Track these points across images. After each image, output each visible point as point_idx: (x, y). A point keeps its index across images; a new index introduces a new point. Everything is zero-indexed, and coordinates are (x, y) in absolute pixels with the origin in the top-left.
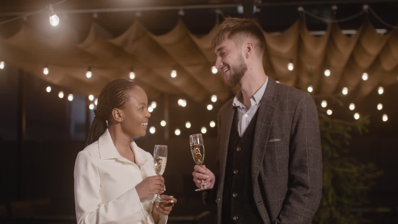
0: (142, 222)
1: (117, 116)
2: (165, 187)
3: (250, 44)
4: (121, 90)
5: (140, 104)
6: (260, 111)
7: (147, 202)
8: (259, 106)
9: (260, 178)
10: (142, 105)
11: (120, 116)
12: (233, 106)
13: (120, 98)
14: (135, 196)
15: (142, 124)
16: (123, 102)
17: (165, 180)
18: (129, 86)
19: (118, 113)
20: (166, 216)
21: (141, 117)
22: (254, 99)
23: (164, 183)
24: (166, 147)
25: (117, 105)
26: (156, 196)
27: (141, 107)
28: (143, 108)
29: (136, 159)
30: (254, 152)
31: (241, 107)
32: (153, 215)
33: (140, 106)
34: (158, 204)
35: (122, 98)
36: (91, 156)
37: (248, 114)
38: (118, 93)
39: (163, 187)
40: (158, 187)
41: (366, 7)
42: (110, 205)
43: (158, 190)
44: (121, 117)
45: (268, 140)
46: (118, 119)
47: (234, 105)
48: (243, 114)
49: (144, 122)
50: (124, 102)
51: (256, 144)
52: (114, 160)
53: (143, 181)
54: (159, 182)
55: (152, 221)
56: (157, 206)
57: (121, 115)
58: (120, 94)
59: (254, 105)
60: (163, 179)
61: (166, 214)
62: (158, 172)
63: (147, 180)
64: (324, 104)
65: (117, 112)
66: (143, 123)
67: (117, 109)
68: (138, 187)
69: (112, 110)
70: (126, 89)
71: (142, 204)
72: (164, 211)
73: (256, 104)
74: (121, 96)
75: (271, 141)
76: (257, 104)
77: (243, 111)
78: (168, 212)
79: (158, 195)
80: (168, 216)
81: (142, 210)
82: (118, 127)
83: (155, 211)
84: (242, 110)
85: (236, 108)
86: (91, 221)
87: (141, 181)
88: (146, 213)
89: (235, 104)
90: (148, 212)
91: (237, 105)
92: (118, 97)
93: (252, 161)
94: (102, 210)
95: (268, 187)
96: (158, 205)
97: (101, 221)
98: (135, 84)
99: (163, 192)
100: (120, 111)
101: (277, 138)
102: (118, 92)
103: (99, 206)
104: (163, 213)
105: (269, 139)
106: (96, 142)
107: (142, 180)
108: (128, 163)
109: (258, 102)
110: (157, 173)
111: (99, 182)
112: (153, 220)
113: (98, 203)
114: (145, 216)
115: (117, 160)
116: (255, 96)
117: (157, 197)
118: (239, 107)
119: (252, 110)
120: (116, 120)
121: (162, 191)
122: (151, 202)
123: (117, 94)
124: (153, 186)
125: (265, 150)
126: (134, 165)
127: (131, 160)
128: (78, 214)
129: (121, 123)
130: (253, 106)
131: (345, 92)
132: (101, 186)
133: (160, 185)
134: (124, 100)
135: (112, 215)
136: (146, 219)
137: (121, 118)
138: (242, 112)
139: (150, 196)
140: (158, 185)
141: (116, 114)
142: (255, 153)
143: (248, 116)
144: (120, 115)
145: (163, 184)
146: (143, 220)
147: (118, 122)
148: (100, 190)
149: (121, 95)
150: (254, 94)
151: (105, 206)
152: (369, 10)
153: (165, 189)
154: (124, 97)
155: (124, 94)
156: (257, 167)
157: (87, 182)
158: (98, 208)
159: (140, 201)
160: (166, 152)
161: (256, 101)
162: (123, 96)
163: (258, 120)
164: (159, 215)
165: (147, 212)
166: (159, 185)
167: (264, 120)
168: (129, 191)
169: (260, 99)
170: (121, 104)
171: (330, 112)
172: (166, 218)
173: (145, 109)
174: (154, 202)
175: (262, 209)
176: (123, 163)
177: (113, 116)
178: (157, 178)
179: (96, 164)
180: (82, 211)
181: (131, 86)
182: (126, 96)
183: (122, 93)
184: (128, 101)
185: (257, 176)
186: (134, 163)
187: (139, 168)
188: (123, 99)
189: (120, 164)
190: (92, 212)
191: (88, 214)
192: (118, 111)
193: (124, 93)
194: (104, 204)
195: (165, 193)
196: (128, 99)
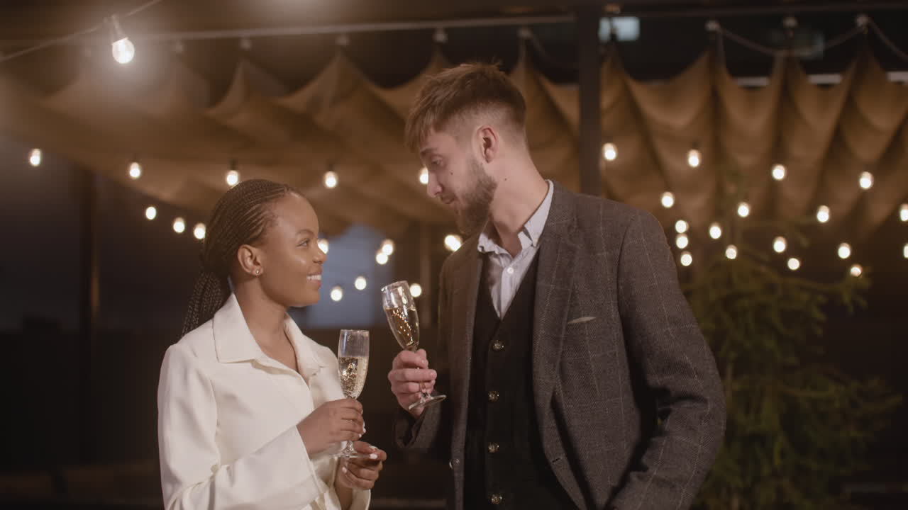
0: (314, 504)
1: (249, 262)
2: (364, 425)
3: (488, 131)
4: (257, 202)
5: (300, 232)
6: (541, 258)
7: (325, 460)
8: (538, 247)
9: (555, 405)
10: (306, 236)
11: (256, 263)
12: (478, 251)
13: (254, 221)
14: (298, 447)
15: (309, 278)
16: (260, 230)
17: (364, 408)
18: (273, 193)
19: (251, 257)
20: (365, 492)
21: (303, 262)
22: (527, 233)
23: (363, 415)
24: (366, 334)
25: (249, 239)
26: (344, 444)
27: (302, 240)
28: (307, 242)
29: (298, 361)
30: (537, 350)
31: (497, 252)
32: (336, 490)
33: (299, 238)
34: (346, 464)
35: (259, 220)
36: (195, 354)
37: (515, 268)
38: (250, 211)
39: (361, 425)
40: (349, 424)
41: (862, 21)
42: (240, 466)
43: (350, 432)
44: (258, 264)
45: (567, 321)
46: (253, 269)
47: (480, 250)
48: (501, 269)
49: (309, 273)
50: (263, 230)
51: (541, 332)
52: (249, 364)
53: (315, 411)
54: (352, 415)
55: (334, 503)
56: (345, 470)
57: (259, 260)
58: (253, 212)
59: (528, 245)
60: (359, 406)
61: (365, 488)
62: (348, 391)
63: (323, 410)
64: (780, 246)
65: (250, 254)
66: (310, 275)
67: (248, 246)
68: (304, 427)
69: (237, 250)
70: (267, 200)
71: (311, 463)
72: (360, 480)
73: (532, 245)
74: (255, 217)
75: (575, 321)
76: (535, 245)
77: (503, 261)
78: (371, 483)
79: (348, 443)
80: (370, 491)
81: (313, 476)
82: (254, 288)
83: (342, 482)
84: (499, 260)
85: (486, 257)
86: (196, 503)
87: (310, 412)
88: (321, 484)
89: (483, 248)
90: (326, 481)
91: (487, 250)
92: (249, 218)
93: (535, 370)
94: (222, 479)
95: (576, 424)
96: (346, 467)
97: (219, 503)
98: (288, 190)
99: (360, 436)
100: (254, 250)
101: (588, 315)
102: (250, 208)
103: (215, 469)
104: (358, 484)
105: (570, 318)
106: (209, 323)
107: (313, 410)
108: (282, 372)
109: (535, 240)
110: (345, 394)
111: (215, 417)
112: (338, 502)
113: (212, 465)
114: (319, 492)
115: (255, 364)
116: (528, 227)
117: (347, 448)
118: (491, 253)
119: (524, 257)
120: (248, 271)
121: (358, 433)
122: (332, 460)
123: (248, 213)
124: (337, 423)
125: (562, 344)
126: (295, 376)
127: (287, 365)
128: (167, 488)
129: (260, 277)
130: (525, 250)
131: (823, 215)
132: (218, 424)
133: (354, 420)
134: (263, 226)
135: (243, 489)
136: (322, 498)
137: (258, 267)
138: (500, 262)
139: (334, 444)
140: (349, 419)
141: (248, 257)
142: (539, 351)
143: (515, 271)
144: (255, 259)
145: (360, 418)
146: (314, 501)
147: (251, 277)
148: (217, 434)
149: (255, 214)
150: (526, 222)
151: (228, 468)
152: (868, 26)
153: (364, 430)
154: (262, 217)
155: (264, 211)
156: (546, 381)
157: (188, 413)
158: (212, 474)
159: (309, 459)
160: (367, 345)
161: (531, 236)
162: (259, 217)
163: (539, 277)
164: (351, 490)
165: (322, 482)
166: (349, 422)
167: (554, 277)
168: (284, 434)
169: (540, 232)
170: (256, 234)
171: (794, 264)
172: (367, 496)
173: (312, 245)
174: (339, 459)
175: (564, 473)
176: (268, 370)
177: (240, 264)
178: (347, 404)
179: (207, 374)
180: (175, 481)
181: (278, 192)
182: (265, 217)
183: (257, 209)
184: (271, 226)
185: (549, 402)
186: (296, 373)
187: (305, 384)
188: (261, 222)
189: (263, 372)
190: (199, 484)
191: (191, 488)
192: (250, 251)
193: (262, 209)
194: (226, 466)
195: (364, 439)
196: (271, 221)
